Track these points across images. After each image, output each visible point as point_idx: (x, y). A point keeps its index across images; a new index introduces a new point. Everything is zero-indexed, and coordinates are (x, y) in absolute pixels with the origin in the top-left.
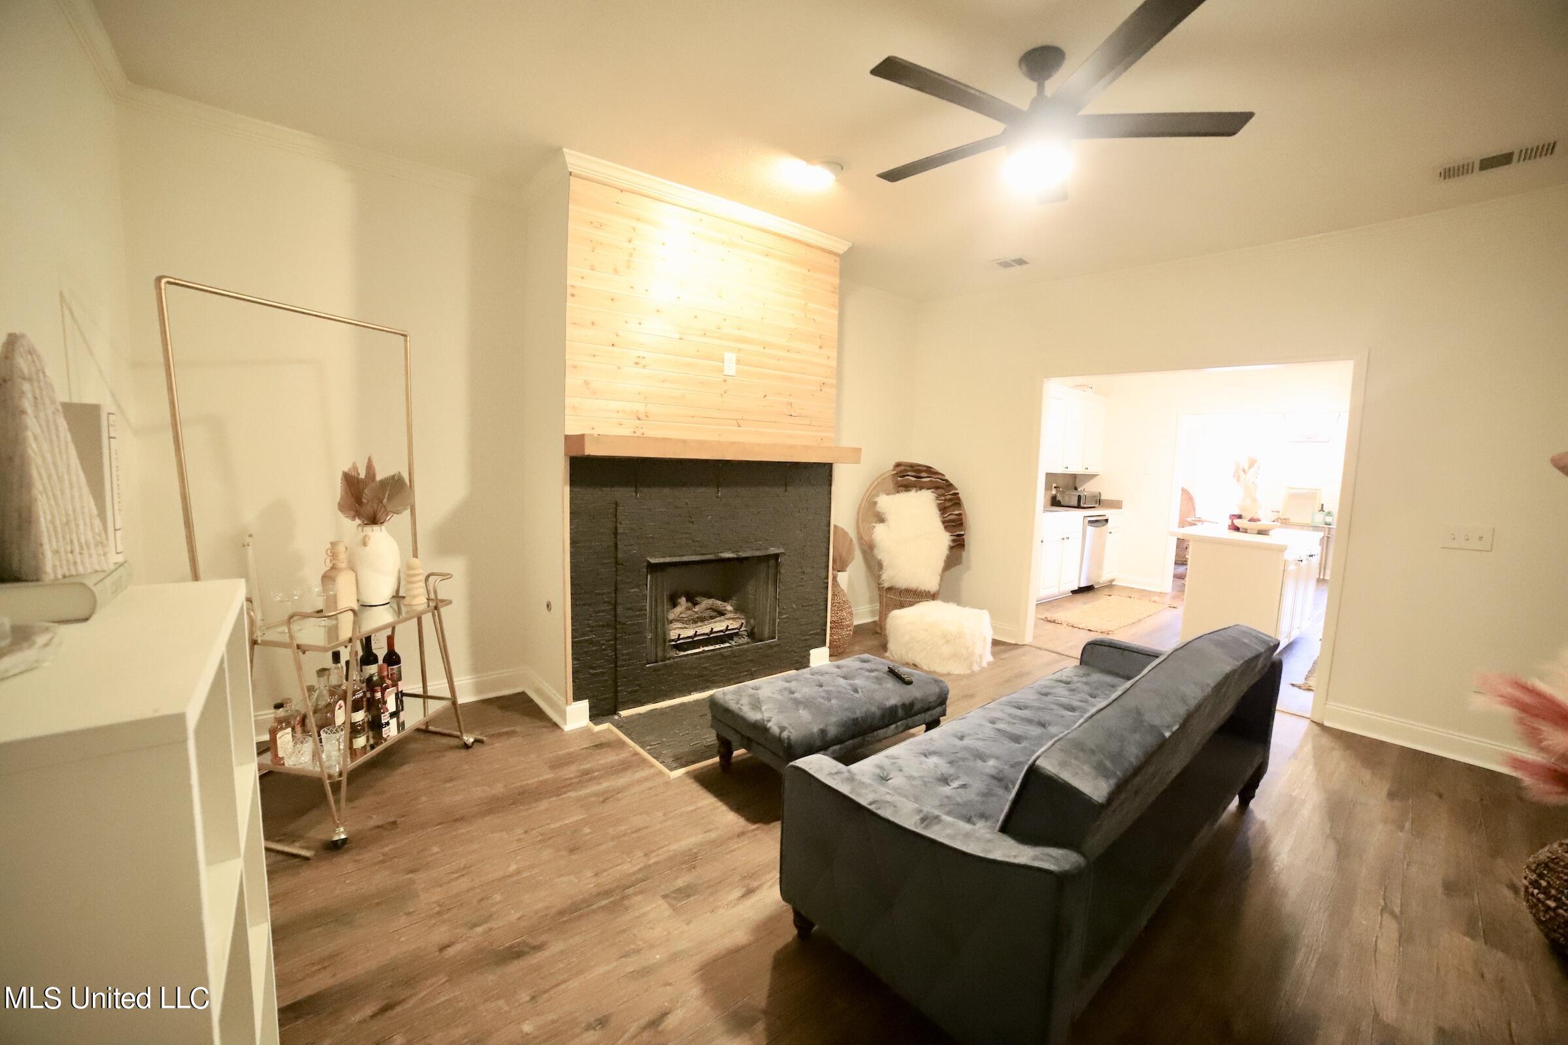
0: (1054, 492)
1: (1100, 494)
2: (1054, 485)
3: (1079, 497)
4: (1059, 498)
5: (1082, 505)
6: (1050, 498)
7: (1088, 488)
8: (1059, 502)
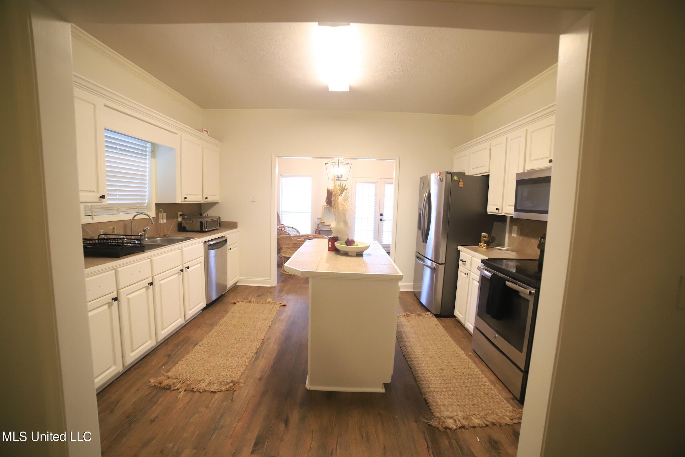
0: (180, 219)
1: (219, 218)
2: (180, 213)
3: (201, 223)
4: (184, 225)
5: (204, 230)
6: (176, 225)
7: (212, 213)
8: (185, 228)
